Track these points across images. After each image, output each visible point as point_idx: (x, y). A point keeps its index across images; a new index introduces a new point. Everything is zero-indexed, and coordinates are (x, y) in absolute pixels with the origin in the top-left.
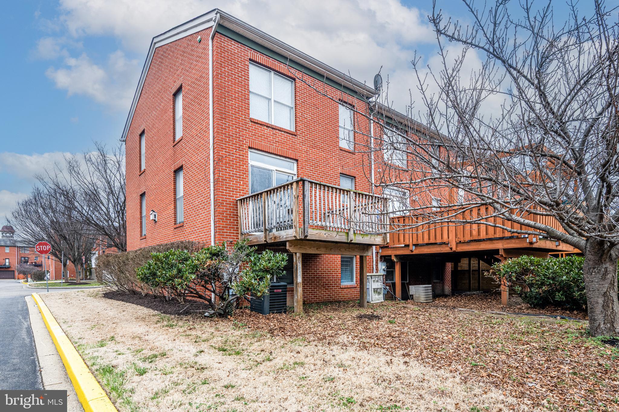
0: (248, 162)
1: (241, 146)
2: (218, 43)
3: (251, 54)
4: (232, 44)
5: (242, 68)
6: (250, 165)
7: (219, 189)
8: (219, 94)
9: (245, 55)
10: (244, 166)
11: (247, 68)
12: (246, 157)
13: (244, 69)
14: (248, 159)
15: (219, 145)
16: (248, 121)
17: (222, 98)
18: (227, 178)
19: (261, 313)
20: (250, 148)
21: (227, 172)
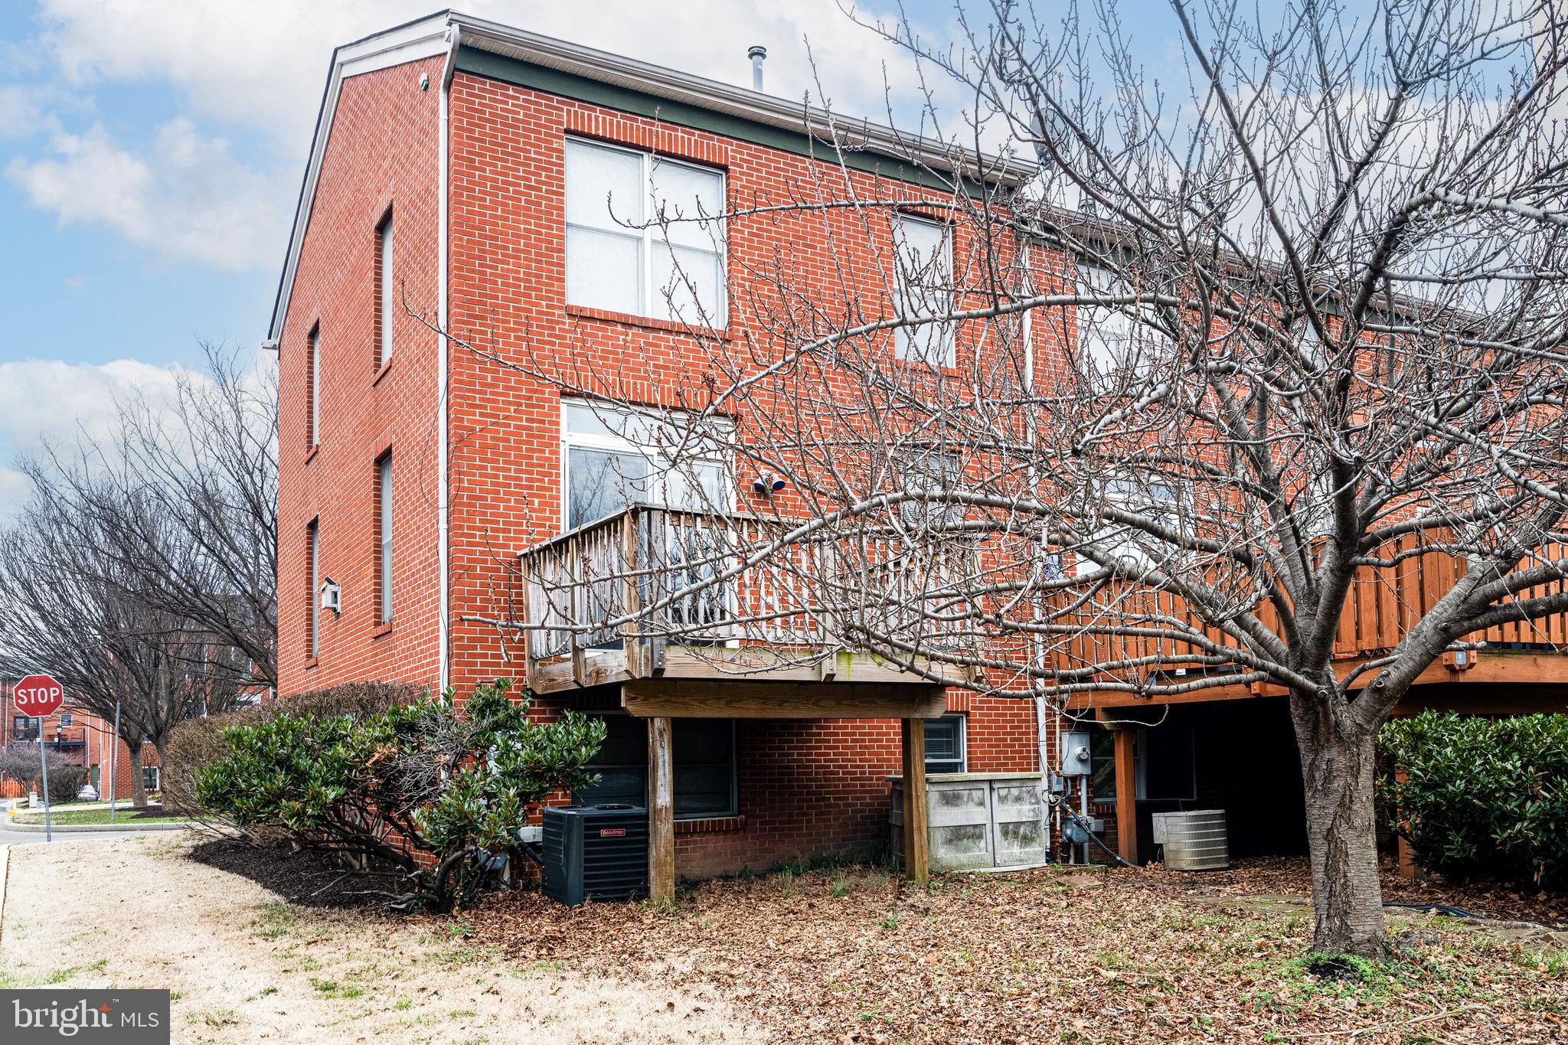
0: (558, 438)
1: (536, 391)
2: (462, 100)
3: (570, 114)
4: (508, 96)
5: (540, 161)
6: (564, 449)
7: (461, 527)
8: (462, 247)
9: (551, 121)
10: (543, 452)
11: (558, 158)
12: (551, 423)
13: (546, 162)
14: (558, 431)
15: (461, 397)
16: (559, 316)
17: (475, 257)
18: (487, 491)
19: (559, 900)
20: (563, 394)
21: (486, 476)
